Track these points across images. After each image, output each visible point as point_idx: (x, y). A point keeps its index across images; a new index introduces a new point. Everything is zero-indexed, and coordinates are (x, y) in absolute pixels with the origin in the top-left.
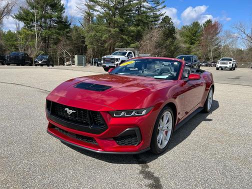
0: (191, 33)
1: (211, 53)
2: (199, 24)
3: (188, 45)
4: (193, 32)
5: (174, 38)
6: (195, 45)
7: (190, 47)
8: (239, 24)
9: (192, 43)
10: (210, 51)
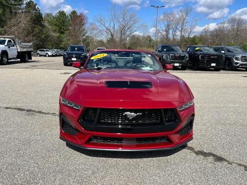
0: (59, 22)
1: (81, 43)
2: (65, 14)
3: (58, 34)
4: (61, 21)
5: (43, 26)
6: (65, 35)
7: (60, 36)
8: (99, 18)
9: (62, 33)
10: (80, 41)
